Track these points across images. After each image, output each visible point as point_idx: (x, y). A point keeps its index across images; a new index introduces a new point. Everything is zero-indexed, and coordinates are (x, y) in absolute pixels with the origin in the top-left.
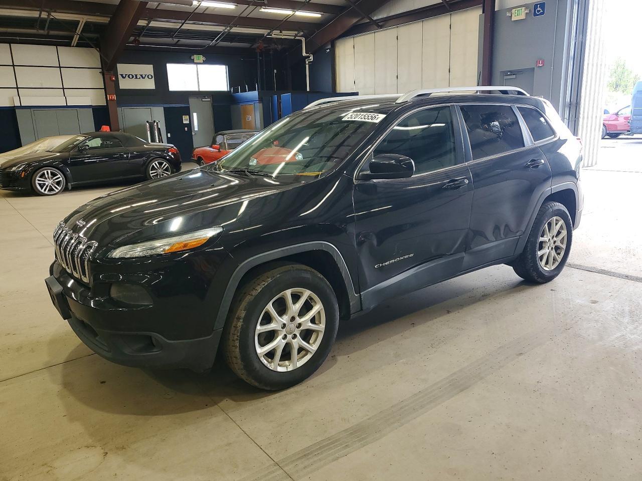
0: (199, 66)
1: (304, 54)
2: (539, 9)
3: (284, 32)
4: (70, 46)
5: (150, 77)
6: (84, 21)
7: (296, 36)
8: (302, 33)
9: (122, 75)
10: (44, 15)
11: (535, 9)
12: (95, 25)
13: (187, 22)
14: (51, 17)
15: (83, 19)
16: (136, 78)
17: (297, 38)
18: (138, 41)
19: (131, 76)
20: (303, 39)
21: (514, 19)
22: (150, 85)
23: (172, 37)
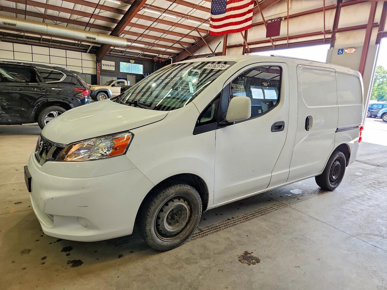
0: (132, 64)
3: (164, 56)
4: (86, 53)
5: (113, 66)
7: (169, 57)
8: (171, 57)
9: (103, 64)
10: (79, 42)
12: (96, 47)
14: (81, 44)
15: (92, 45)
16: (108, 66)
18: (110, 53)
19: (106, 65)
20: (172, 59)
22: (113, 69)
23: (122, 53)
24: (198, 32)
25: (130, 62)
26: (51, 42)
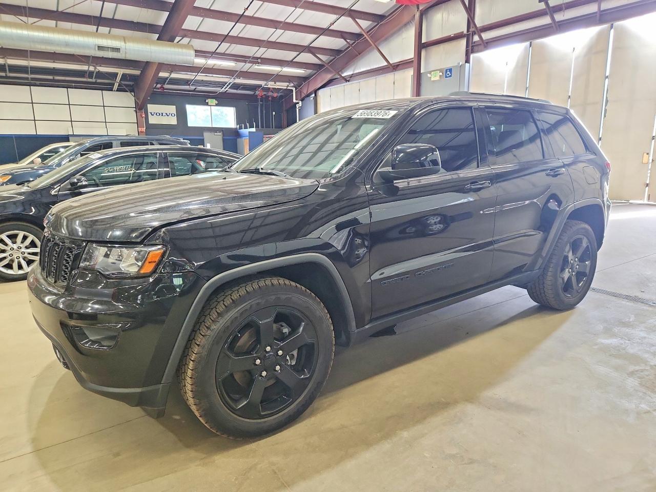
0: (212, 107)
1: (294, 101)
2: (448, 73)
3: (277, 83)
4: (112, 90)
5: (173, 115)
6: (122, 73)
7: (288, 86)
8: (292, 85)
9: (151, 113)
10: (92, 69)
11: (446, 72)
12: (130, 75)
13: (199, 74)
14: (97, 70)
15: (121, 72)
16: (162, 115)
17: (289, 88)
18: (163, 88)
19: (158, 114)
20: (294, 89)
21: (432, 79)
22: (173, 121)
23: (189, 85)
24: (354, 19)
25: (207, 104)
26: (32, 73)
